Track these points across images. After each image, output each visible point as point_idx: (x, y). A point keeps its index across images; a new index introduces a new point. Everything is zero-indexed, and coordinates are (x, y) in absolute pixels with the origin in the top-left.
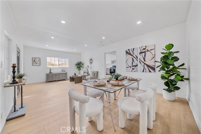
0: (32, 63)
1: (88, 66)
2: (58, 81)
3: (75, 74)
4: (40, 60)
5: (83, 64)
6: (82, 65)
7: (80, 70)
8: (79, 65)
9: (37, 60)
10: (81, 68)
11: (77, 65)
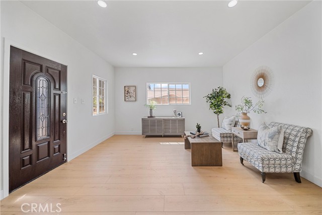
0: (125, 96)
1: (248, 102)
2: (165, 136)
3: (199, 128)
4: (135, 91)
5: (229, 97)
6: (226, 100)
7: (220, 112)
8: (218, 100)
9: (132, 90)
10: (224, 108)
11: (210, 98)
